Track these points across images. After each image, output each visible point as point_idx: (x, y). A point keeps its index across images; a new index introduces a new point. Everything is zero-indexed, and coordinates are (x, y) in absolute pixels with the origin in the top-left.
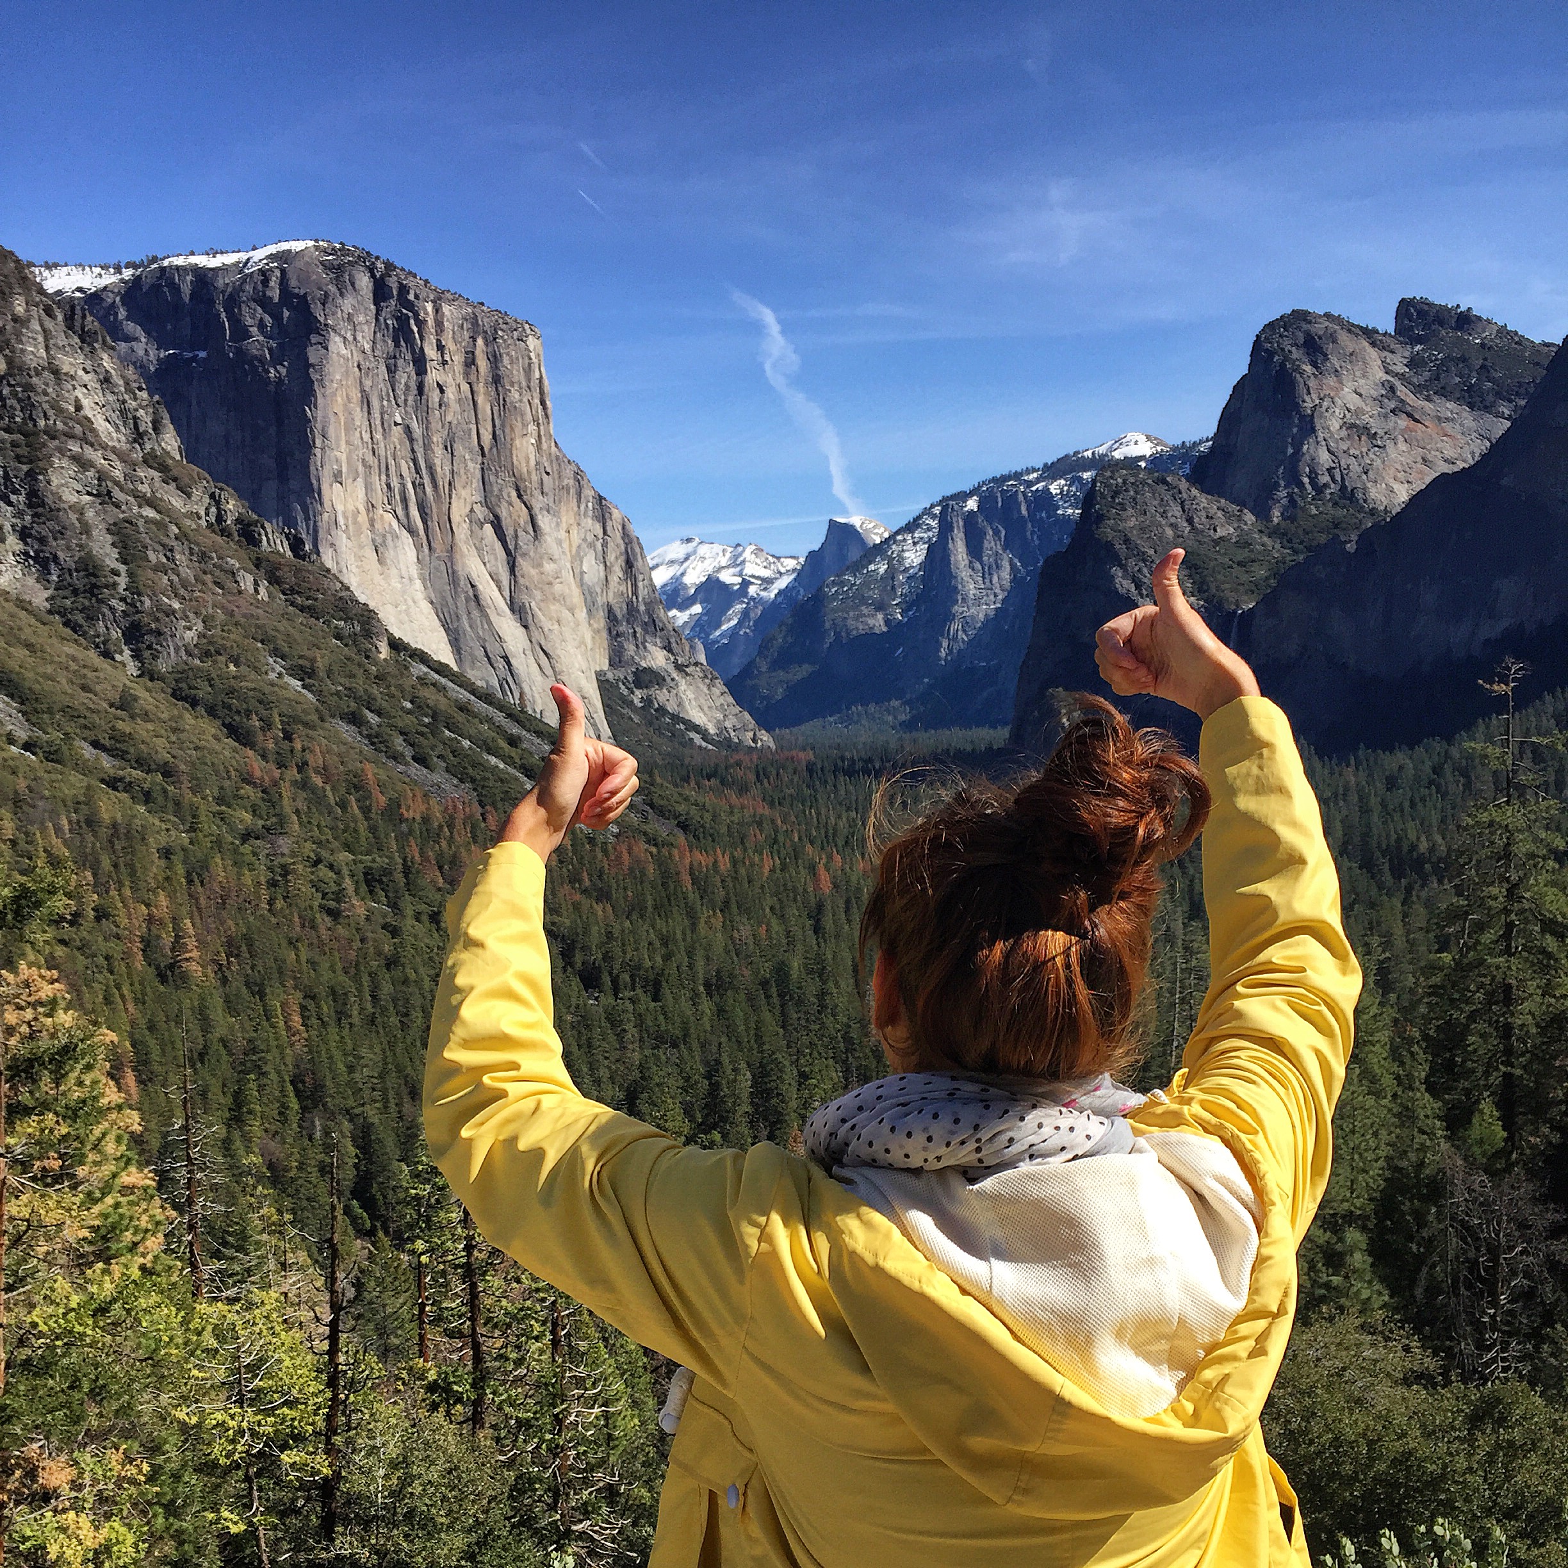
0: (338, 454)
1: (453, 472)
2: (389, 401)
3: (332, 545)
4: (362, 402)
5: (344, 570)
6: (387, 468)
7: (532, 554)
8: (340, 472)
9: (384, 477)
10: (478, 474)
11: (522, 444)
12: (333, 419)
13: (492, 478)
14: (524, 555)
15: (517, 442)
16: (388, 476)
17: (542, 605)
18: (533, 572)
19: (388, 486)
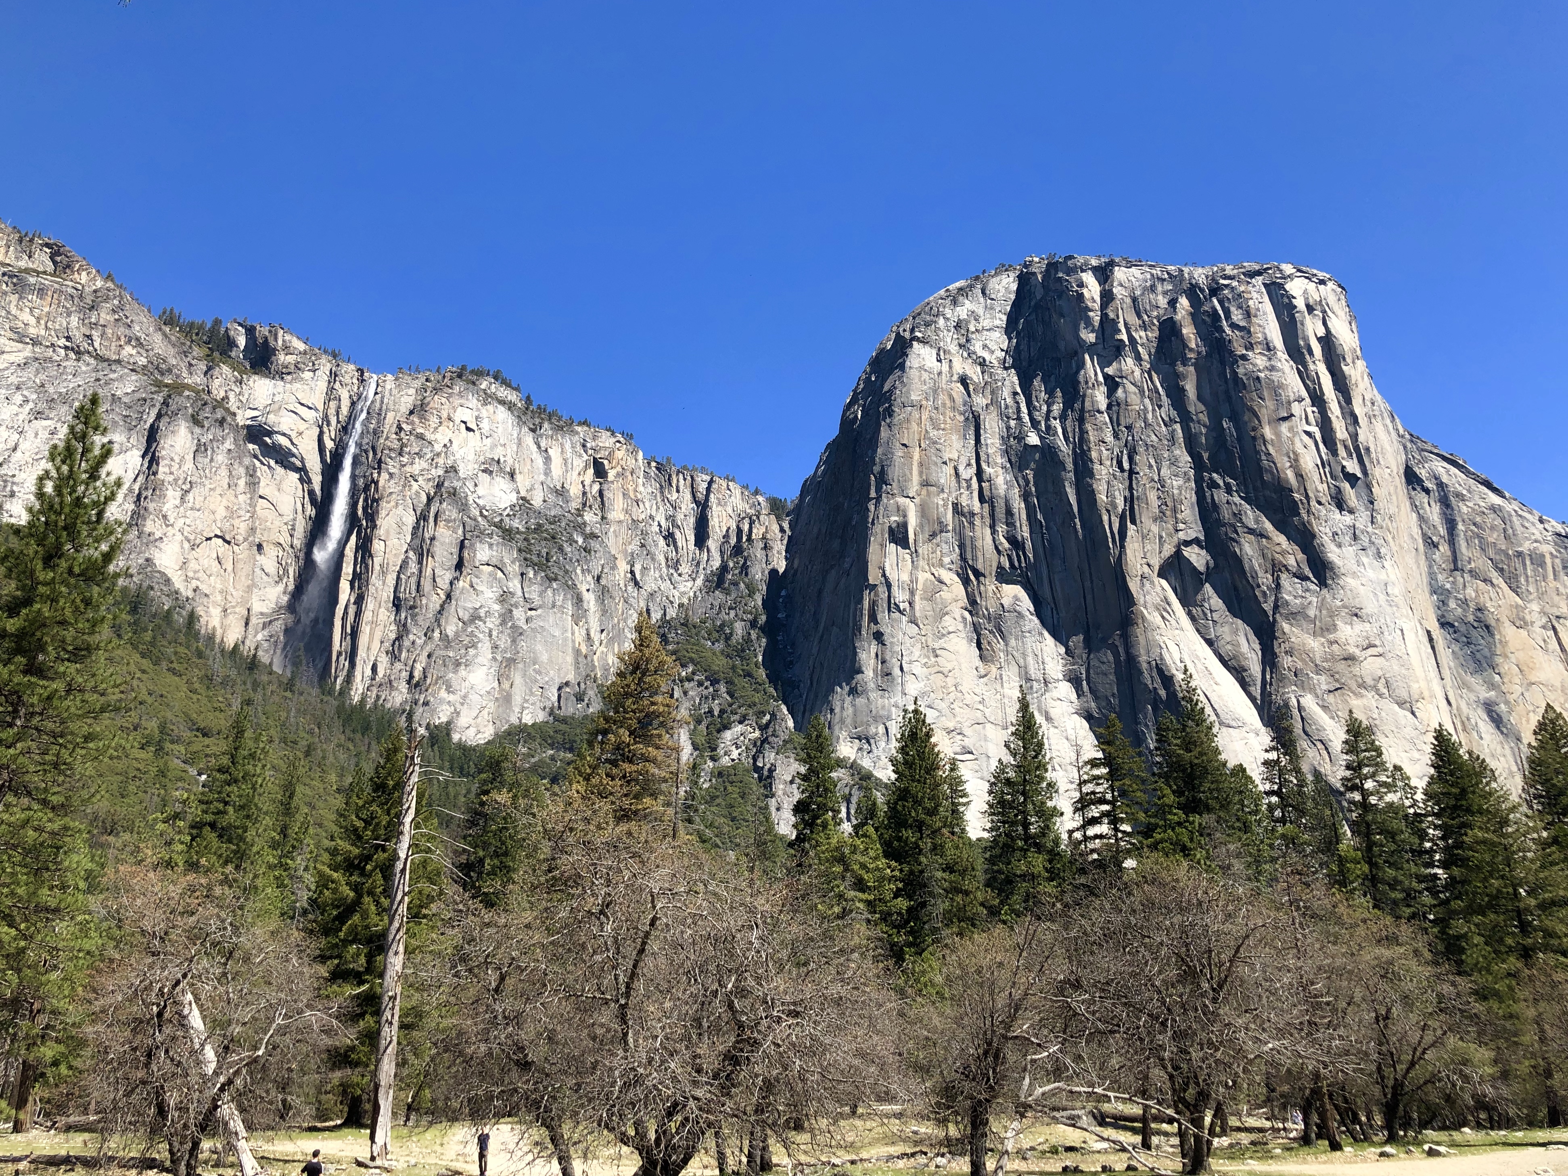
0: (901, 500)
1: (1130, 500)
2: (1019, 418)
3: (878, 636)
4: (966, 428)
5: (897, 671)
6: (1009, 512)
7: (1312, 612)
8: (905, 525)
9: (1001, 528)
10: (1190, 497)
11: (1278, 435)
12: (899, 453)
13: (1220, 496)
14: (1294, 616)
15: (1267, 432)
16: (1010, 524)
17: (1331, 699)
18: (1315, 645)
19: (1012, 540)
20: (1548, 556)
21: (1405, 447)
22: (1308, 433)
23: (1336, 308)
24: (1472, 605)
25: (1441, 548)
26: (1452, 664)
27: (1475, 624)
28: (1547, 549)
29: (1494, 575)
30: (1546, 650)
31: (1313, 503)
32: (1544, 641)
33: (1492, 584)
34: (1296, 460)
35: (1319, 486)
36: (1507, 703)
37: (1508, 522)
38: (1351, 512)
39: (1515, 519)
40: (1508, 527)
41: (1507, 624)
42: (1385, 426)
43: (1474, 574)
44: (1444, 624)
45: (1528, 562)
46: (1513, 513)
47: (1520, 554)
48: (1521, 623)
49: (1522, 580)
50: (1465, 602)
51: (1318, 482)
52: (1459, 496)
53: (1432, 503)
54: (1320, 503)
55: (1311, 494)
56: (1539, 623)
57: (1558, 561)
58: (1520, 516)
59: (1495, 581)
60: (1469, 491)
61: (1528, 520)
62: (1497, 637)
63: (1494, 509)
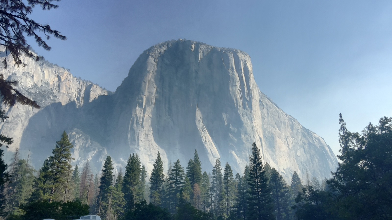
0: (142, 96)
3: (133, 130)
5: (137, 140)
7: (236, 132)
11: (233, 89)
12: (143, 84)
14: (232, 132)
15: (230, 88)
20: (287, 123)
21: (260, 95)
22: (239, 90)
23: (248, 61)
24: (270, 132)
25: (265, 119)
26: (265, 146)
27: (271, 137)
28: (287, 121)
29: (276, 126)
30: (284, 144)
31: (239, 106)
32: (284, 142)
33: (275, 128)
34: (236, 96)
35: (240, 103)
36: (276, 155)
37: (279, 115)
38: (247, 109)
39: (281, 114)
40: (279, 116)
41: (277, 137)
42: (256, 90)
43: (272, 125)
44: (264, 136)
45: (283, 124)
46: (281, 113)
47: (281, 122)
48: (280, 138)
49: (281, 128)
50: (269, 132)
51: (240, 102)
52: (270, 107)
53: (264, 109)
54: (240, 107)
55: (238, 104)
56: (284, 138)
57: (289, 124)
58: (282, 113)
59: (275, 127)
60: (272, 107)
61: (284, 114)
62: (275, 140)
63: (277, 111)
